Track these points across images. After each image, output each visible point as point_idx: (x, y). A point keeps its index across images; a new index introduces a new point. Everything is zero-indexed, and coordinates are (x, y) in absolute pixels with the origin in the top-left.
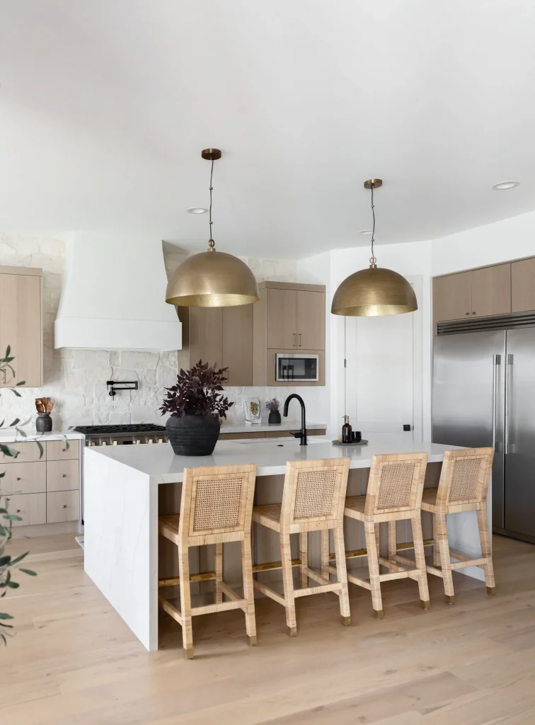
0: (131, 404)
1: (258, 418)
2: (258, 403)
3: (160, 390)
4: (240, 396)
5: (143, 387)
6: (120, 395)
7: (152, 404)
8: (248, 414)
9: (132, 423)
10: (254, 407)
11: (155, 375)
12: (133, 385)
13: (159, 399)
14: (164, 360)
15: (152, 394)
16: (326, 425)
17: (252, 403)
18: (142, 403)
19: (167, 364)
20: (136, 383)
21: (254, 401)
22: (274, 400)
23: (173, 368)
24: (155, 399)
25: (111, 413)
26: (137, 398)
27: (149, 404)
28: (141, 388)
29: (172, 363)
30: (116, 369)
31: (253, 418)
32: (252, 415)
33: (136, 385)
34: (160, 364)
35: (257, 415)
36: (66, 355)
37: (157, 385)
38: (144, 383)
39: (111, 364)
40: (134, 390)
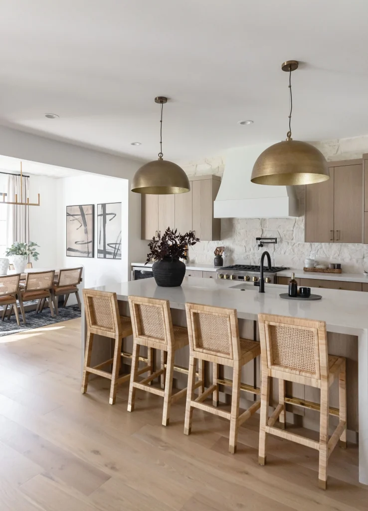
0: (274, 253)
3: (296, 244)
5: (284, 242)
6: (267, 246)
11: (293, 234)
12: (274, 241)
13: (295, 251)
14: (299, 224)
15: (290, 247)
18: (282, 252)
20: (276, 239)
26: (279, 249)
28: (281, 242)
30: (266, 230)
34: (296, 225)
37: (294, 240)
38: (284, 239)
39: (261, 227)
40: (276, 244)
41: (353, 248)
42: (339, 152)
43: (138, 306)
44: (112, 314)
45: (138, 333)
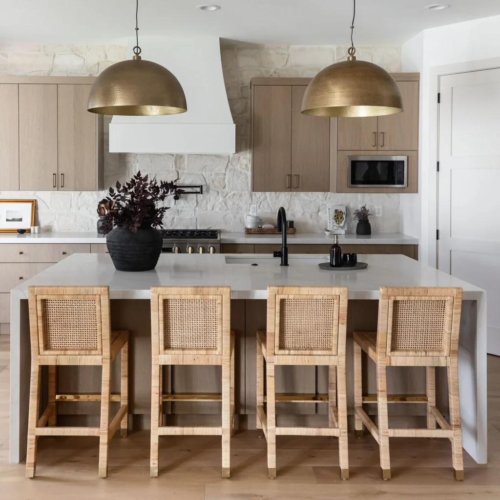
0: (197, 208)
1: (342, 228)
2: (344, 210)
3: (230, 195)
4: (325, 202)
5: (211, 191)
6: (186, 198)
7: (220, 210)
8: (331, 225)
9: (199, 228)
10: (338, 216)
11: (224, 178)
12: (198, 190)
13: (229, 205)
14: (234, 164)
15: (221, 199)
16: (418, 240)
17: (336, 211)
18: (209, 207)
19: (238, 168)
20: (201, 187)
21: (340, 208)
22: (364, 207)
23: (244, 171)
24: (223, 203)
25: (176, 217)
26: (204, 202)
27: (217, 209)
28: (208, 191)
29: (244, 166)
30: (183, 173)
31: (335, 228)
32: (335, 224)
33: (200, 190)
34: (230, 166)
35: (342, 225)
36: (131, 159)
37: (227, 188)
38: (212, 187)
39: (176, 167)
40: (200, 195)
41: (306, 198)
42: (289, 64)
43: (166, 302)
44: (99, 325)
45: (162, 347)
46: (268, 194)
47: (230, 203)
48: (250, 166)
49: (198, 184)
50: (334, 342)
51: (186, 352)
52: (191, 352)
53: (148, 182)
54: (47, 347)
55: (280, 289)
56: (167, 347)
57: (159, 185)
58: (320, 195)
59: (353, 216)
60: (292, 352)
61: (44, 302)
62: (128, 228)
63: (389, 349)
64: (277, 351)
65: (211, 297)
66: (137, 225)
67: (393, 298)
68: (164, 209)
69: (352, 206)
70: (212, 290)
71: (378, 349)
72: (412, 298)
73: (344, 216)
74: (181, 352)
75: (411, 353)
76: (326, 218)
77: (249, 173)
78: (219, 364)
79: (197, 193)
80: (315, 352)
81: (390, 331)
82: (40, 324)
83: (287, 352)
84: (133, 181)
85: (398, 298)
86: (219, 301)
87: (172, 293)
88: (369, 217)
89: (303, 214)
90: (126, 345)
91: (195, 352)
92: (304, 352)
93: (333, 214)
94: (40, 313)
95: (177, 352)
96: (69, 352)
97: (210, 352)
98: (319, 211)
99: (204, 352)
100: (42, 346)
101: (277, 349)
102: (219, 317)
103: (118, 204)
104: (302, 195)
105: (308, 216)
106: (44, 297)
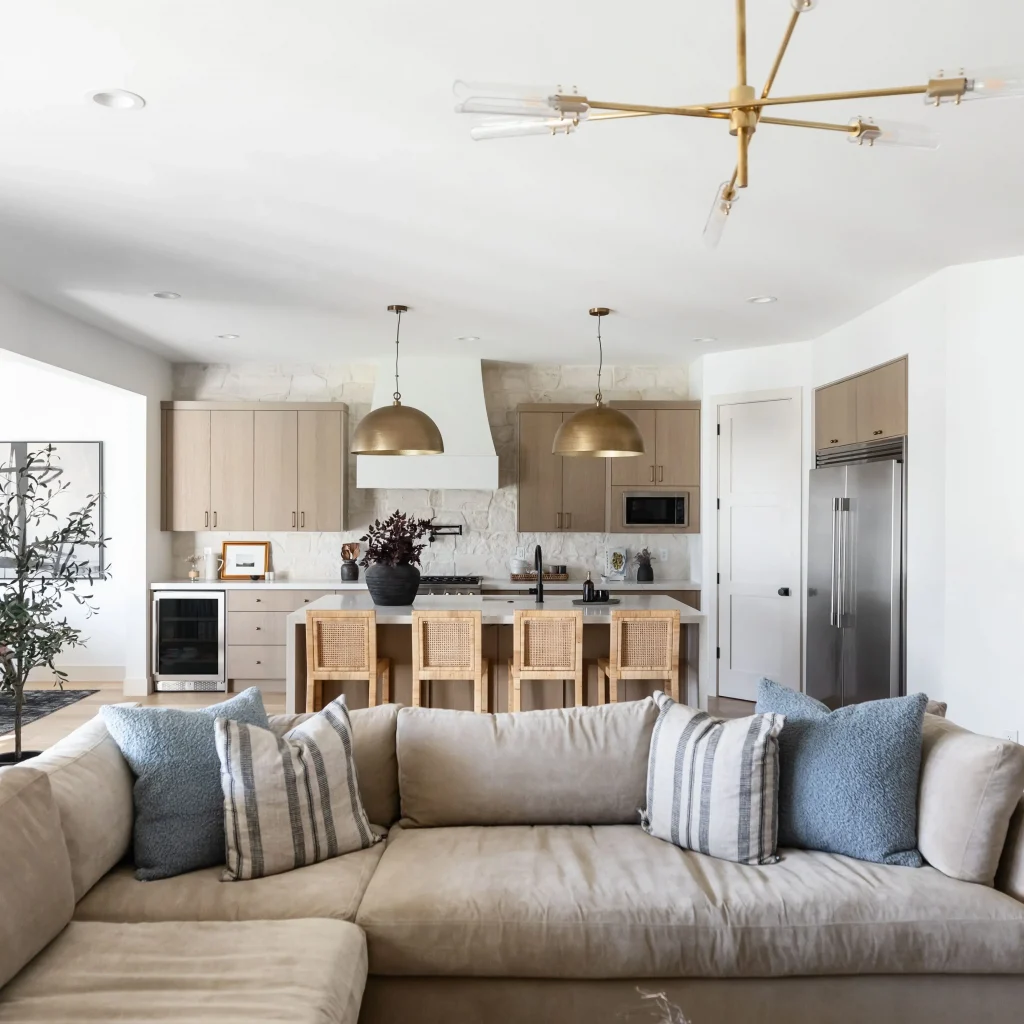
0: (456, 551)
1: (622, 573)
2: (623, 554)
3: (493, 536)
4: (602, 544)
5: (471, 533)
6: (443, 540)
7: (482, 553)
8: (608, 569)
9: (458, 575)
10: (617, 560)
11: (487, 517)
12: (457, 530)
14: (498, 500)
15: (483, 541)
16: (700, 586)
17: (615, 554)
18: (470, 551)
19: (503, 505)
20: (460, 527)
21: (619, 552)
22: (646, 550)
23: (510, 509)
24: (486, 546)
25: (432, 561)
26: (464, 545)
27: (478, 552)
28: (468, 532)
29: (508, 504)
30: (438, 511)
31: (613, 573)
32: (613, 569)
33: (459, 530)
34: (494, 504)
35: (621, 570)
36: (379, 495)
37: (490, 528)
38: (471, 527)
39: (432, 505)
40: (459, 536)
41: (581, 539)
42: (561, 386)
43: (425, 625)
44: (366, 644)
45: (422, 664)
46: (537, 534)
47: (493, 545)
48: (516, 503)
49: (457, 523)
50: (572, 658)
51: (442, 668)
52: (446, 669)
53: (407, 520)
54: (321, 664)
55: (525, 612)
56: (426, 663)
57: (416, 523)
58: (597, 536)
59: (634, 560)
60: (536, 668)
61: (319, 625)
62: (387, 564)
63: (619, 665)
64: (523, 667)
65: (464, 619)
66: (396, 561)
67: (621, 620)
68: (421, 547)
69: (633, 548)
70: (465, 614)
71: (611, 665)
72: (638, 619)
73: (624, 561)
74: (438, 668)
75: (639, 668)
76: (604, 563)
77: (515, 511)
78: (472, 678)
79: (455, 534)
80: (556, 668)
81: (620, 648)
82: (316, 644)
83: (531, 668)
84: (391, 519)
85: (626, 619)
86: (472, 623)
87: (431, 616)
88: (652, 562)
89: (578, 558)
90: (387, 671)
91: (450, 669)
92: (545, 668)
93: (611, 558)
94: (315, 633)
95: (434, 668)
96: (340, 669)
97: (464, 668)
98: (596, 554)
99: (458, 669)
100: (316, 663)
101: (522, 665)
102: (471, 636)
103: (378, 541)
104: (577, 536)
105: (583, 559)
106: (320, 619)
